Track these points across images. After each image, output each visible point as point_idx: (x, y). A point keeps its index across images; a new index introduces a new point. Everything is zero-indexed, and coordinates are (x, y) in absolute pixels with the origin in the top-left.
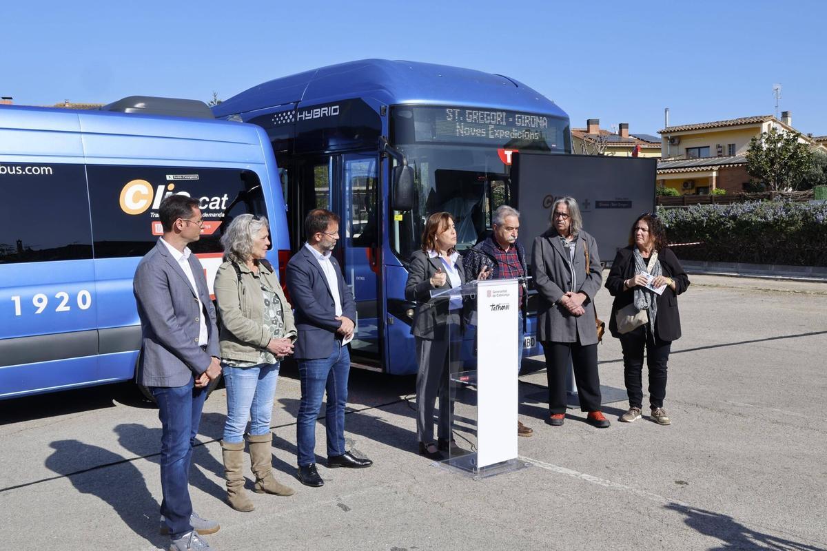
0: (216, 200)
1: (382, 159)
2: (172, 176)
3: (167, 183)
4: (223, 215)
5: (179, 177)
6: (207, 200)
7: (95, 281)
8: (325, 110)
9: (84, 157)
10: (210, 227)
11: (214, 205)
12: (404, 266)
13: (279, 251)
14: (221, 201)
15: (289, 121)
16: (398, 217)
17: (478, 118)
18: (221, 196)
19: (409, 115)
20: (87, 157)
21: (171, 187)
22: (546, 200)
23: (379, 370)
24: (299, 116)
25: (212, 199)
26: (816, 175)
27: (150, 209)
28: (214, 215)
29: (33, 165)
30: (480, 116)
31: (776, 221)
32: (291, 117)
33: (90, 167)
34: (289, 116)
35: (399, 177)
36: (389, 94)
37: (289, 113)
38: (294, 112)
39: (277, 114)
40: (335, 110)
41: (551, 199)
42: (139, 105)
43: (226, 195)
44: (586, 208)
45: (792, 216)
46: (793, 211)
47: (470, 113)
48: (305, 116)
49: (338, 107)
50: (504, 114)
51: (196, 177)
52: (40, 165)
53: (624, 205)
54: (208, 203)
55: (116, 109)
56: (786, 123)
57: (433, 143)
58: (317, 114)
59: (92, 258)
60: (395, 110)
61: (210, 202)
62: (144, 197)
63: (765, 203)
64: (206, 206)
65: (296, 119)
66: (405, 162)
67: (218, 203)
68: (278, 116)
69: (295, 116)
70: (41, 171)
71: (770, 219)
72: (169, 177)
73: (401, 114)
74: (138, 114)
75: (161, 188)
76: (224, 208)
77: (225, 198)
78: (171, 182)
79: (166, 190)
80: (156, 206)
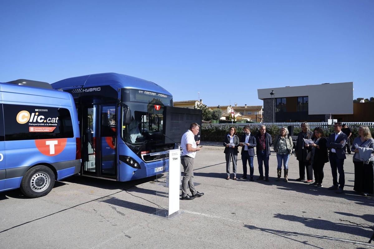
0: (54, 119)
1: (118, 107)
2: (37, 110)
3: (35, 112)
4: (56, 125)
5: (40, 110)
6: (51, 119)
7: (5, 150)
8: (95, 89)
9: (2, 101)
10: (51, 129)
11: (53, 121)
12: (126, 144)
13: (76, 138)
14: (56, 120)
15: (79, 92)
16: (124, 127)
18: (56, 118)
19: (128, 92)
20: (3, 101)
21: (37, 114)
23: (115, 180)
24: (83, 90)
25: (53, 119)
26: (210, 117)
27: (29, 122)
28: (53, 125)
31: (209, 129)
32: (80, 91)
33: (4, 104)
34: (79, 90)
35: (126, 113)
36: (120, 84)
37: (79, 89)
38: (81, 89)
39: (74, 89)
40: (99, 89)
42: (24, 83)
43: (57, 117)
45: (213, 128)
46: (213, 126)
48: (86, 91)
49: (100, 88)
50: (155, 94)
51: (47, 110)
54: (51, 120)
55: (14, 83)
56: (201, 102)
57: (135, 102)
58: (91, 90)
59: (4, 141)
60: (123, 90)
61: (52, 120)
62: (26, 117)
63: (205, 124)
64: (50, 121)
65: (82, 91)
66: (128, 108)
67: (55, 120)
68: (74, 90)
69: (82, 90)
71: (207, 128)
72: (36, 110)
73: (125, 91)
74: (24, 86)
75: (33, 114)
76: (57, 122)
77: (57, 118)
78: (37, 112)
79: (35, 115)
80: (31, 121)
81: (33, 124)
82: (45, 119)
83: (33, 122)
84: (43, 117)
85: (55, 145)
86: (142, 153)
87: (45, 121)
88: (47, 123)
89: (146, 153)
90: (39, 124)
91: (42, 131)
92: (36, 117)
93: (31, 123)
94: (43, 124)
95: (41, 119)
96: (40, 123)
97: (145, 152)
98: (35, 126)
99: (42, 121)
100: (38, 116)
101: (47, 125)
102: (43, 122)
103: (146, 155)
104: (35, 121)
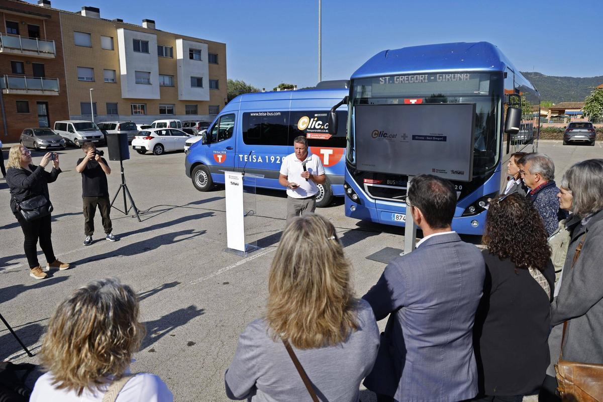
5: (319, 115)
10: (328, 136)
17: (404, 80)
21: (316, 119)
22: (374, 132)
27: (307, 128)
29: (276, 112)
30: (406, 79)
33: (291, 112)
41: (377, 133)
44: (404, 139)
47: (397, 78)
50: (426, 76)
51: (326, 115)
52: (277, 112)
53: (438, 139)
59: (288, 145)
62: (306, 123)
70: (277, 114)
72: (316, 115)
75: (312, 119)
78: (316, 117)
79: (314, 120)
80: (309, 127)
81: (311, 131)
82: (323, 125)
83: (310, 129)
84: (321, 122)
85: (330, 155)
86: (366, 180)
87: (322, 127)
88: (324, 129)
89: (373, 184)
90: (316, 131)
91: (318, 138)
92: (314, 122)
93: (309, 129)
94: (320, 131)
95: (319, 124)
96: (317, 129)
97: (372, 181)
98: (312, 132)
99: (320, 126)
100: (317, 121)
101: (324, 131)
102: (320, 129)
103: (371, 185)
104: (312, 127)
